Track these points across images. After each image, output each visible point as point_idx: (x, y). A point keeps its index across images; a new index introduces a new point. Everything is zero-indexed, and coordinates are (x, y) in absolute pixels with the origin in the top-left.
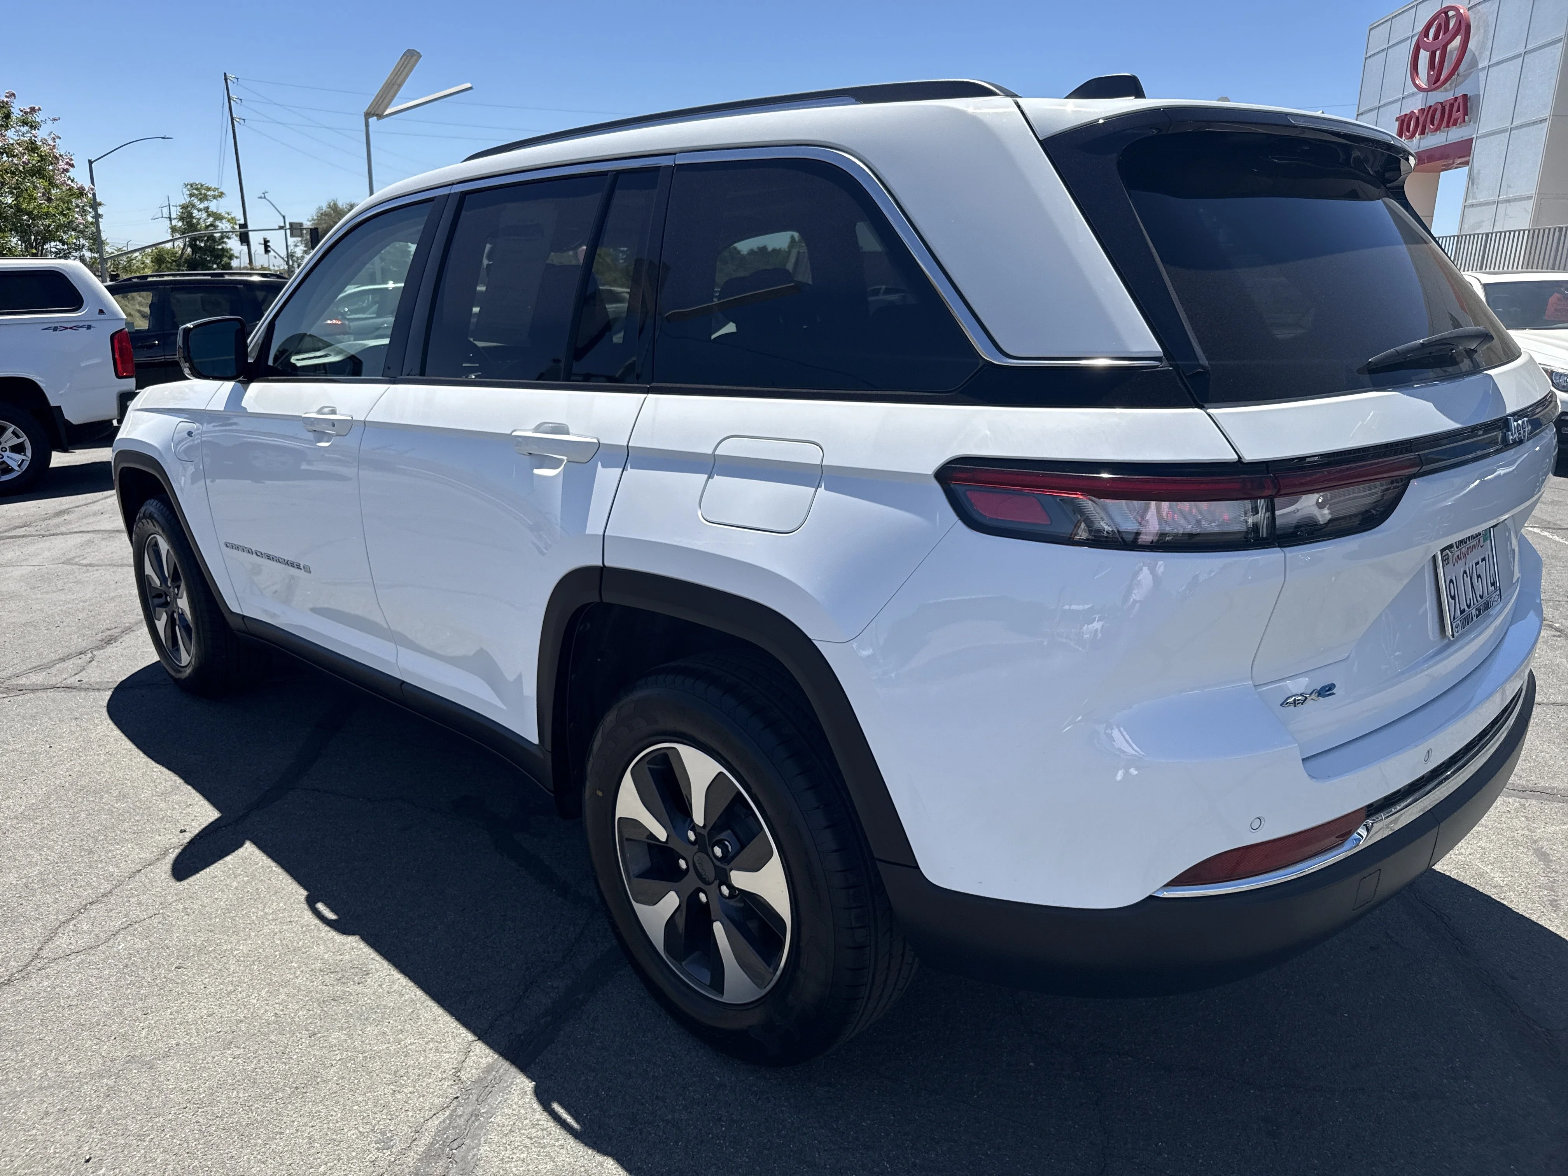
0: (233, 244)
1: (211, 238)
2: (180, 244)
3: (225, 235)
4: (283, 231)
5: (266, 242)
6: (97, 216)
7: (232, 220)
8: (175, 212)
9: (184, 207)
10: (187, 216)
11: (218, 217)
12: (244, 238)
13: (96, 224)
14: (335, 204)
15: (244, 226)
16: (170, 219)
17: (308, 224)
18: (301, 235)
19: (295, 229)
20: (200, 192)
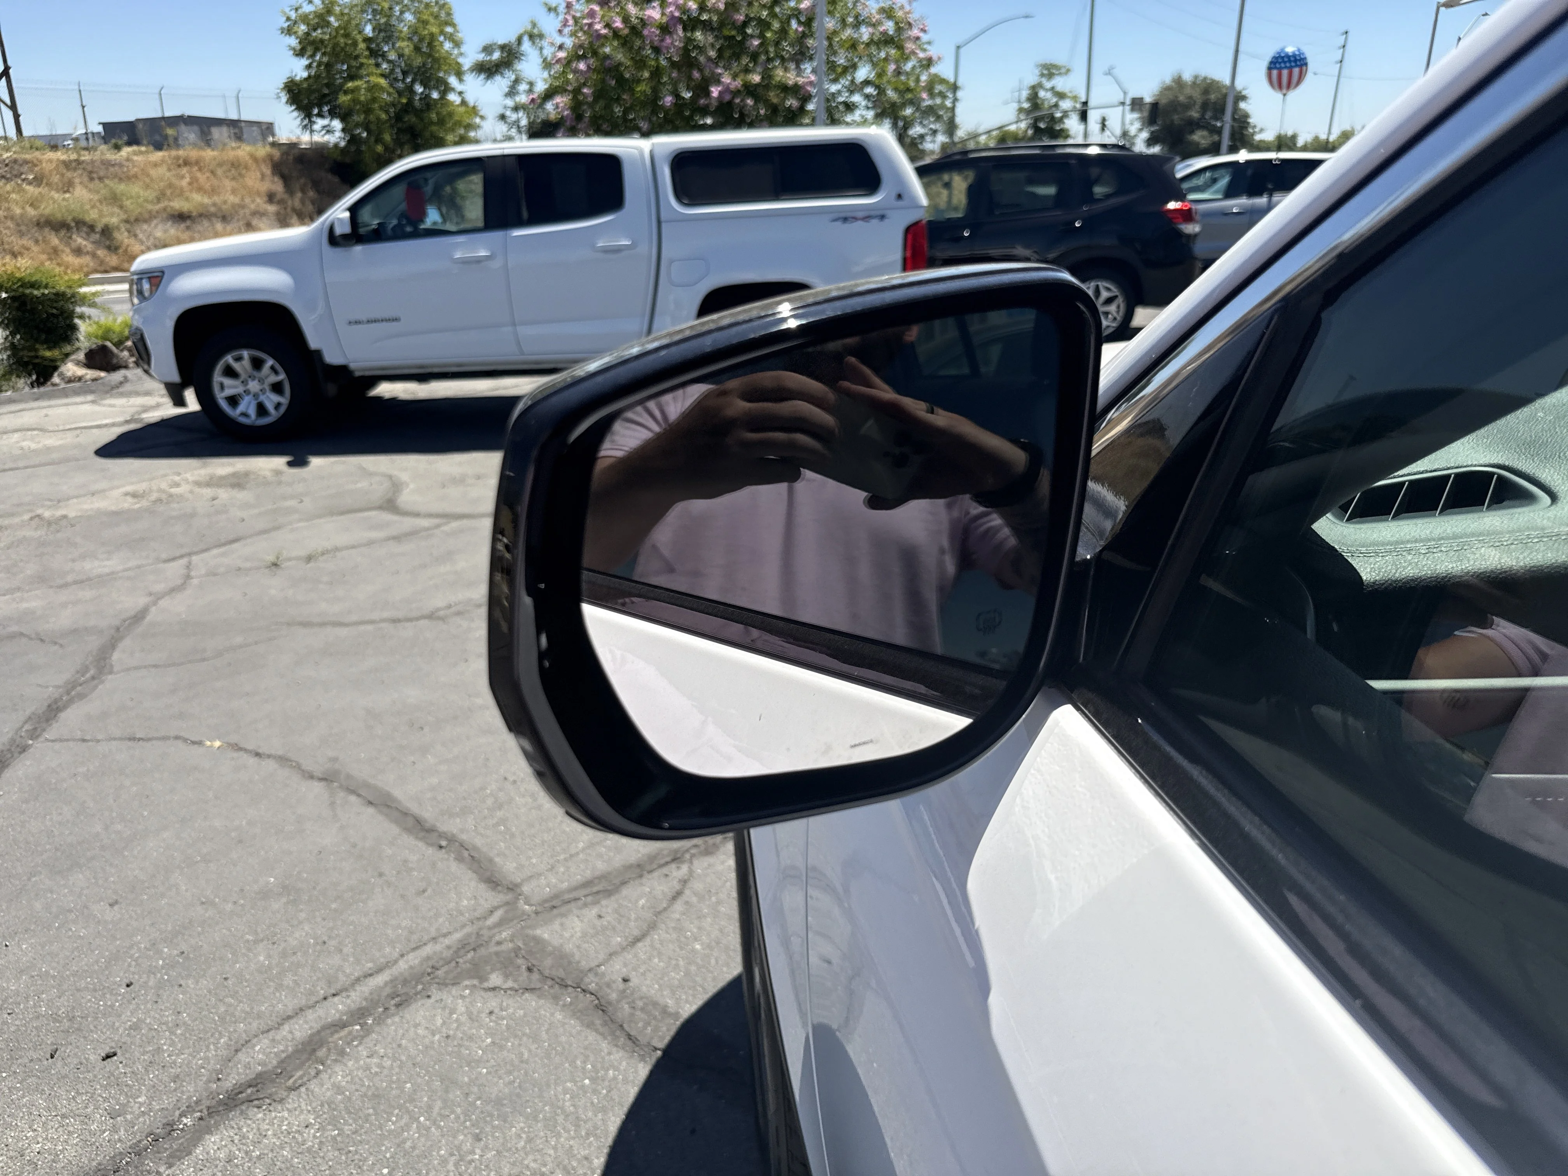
0: (1073, 124)
1: (1052, 118)
2: (1023, 125)
3: (1066, 114)
4: (1121, 108)
5: (1104, 120)
6: (955, 100)
7: (1075, 98)
8: (1025, 94)
9: (1033, 88)
10: (1034, 98)
11: (1061, 96)
12: (1083, 116)
13: (953, 109)
14: (1180, 77)
15: (1085, 103)
16: (1019, 102)
17: (1148, 99)
18: (1140, 110)
19: (1136, 104)
20: (1050, 70)
